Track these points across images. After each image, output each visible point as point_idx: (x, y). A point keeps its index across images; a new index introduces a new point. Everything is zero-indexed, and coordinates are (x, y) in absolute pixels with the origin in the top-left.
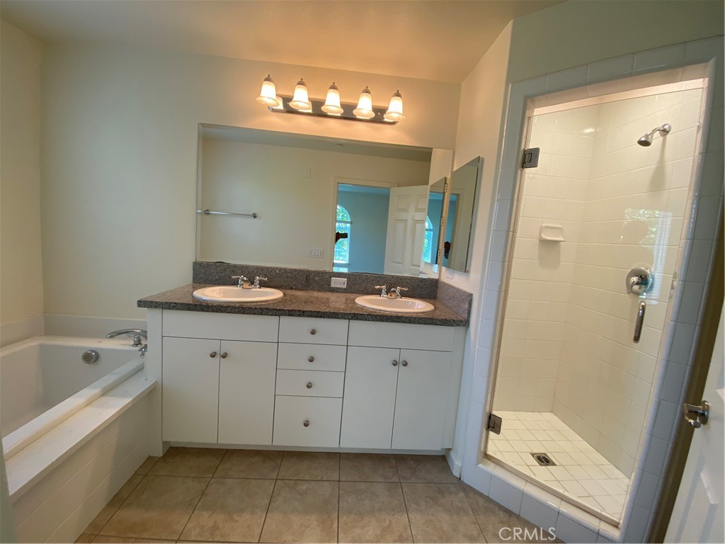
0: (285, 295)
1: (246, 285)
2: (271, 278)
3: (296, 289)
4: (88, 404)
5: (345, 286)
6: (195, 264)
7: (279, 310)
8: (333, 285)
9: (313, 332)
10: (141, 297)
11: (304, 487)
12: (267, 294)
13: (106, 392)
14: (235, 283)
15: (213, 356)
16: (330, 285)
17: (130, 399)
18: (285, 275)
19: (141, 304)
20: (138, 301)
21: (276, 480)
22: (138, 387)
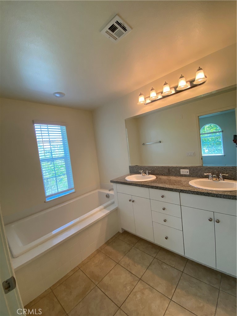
0: (157, 178)
1: (144, 174)
2: (153, 171)
3: (164, 175)
4: (100, 210)
5: (188, 174)
6: (130, 167)
7: (148, 186)
8: (181, 173)
9: (163, 197)
10: (111, 179)
11: (165, 267)
12: (150, 178)
13: (105, 208)
14: (140, 173)
15: (130, 201)
16: (180, 173)
17: (109, 211)
18: (159, 169)
19: (112, 182)
20: (111, 181)
21: (155, 258)
22: (113, 208)
